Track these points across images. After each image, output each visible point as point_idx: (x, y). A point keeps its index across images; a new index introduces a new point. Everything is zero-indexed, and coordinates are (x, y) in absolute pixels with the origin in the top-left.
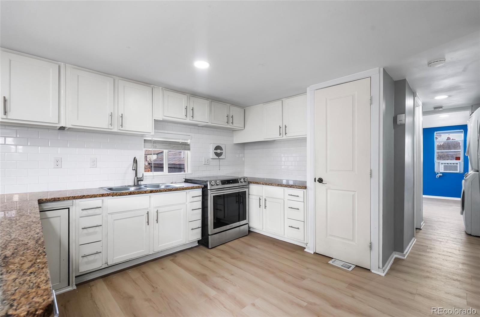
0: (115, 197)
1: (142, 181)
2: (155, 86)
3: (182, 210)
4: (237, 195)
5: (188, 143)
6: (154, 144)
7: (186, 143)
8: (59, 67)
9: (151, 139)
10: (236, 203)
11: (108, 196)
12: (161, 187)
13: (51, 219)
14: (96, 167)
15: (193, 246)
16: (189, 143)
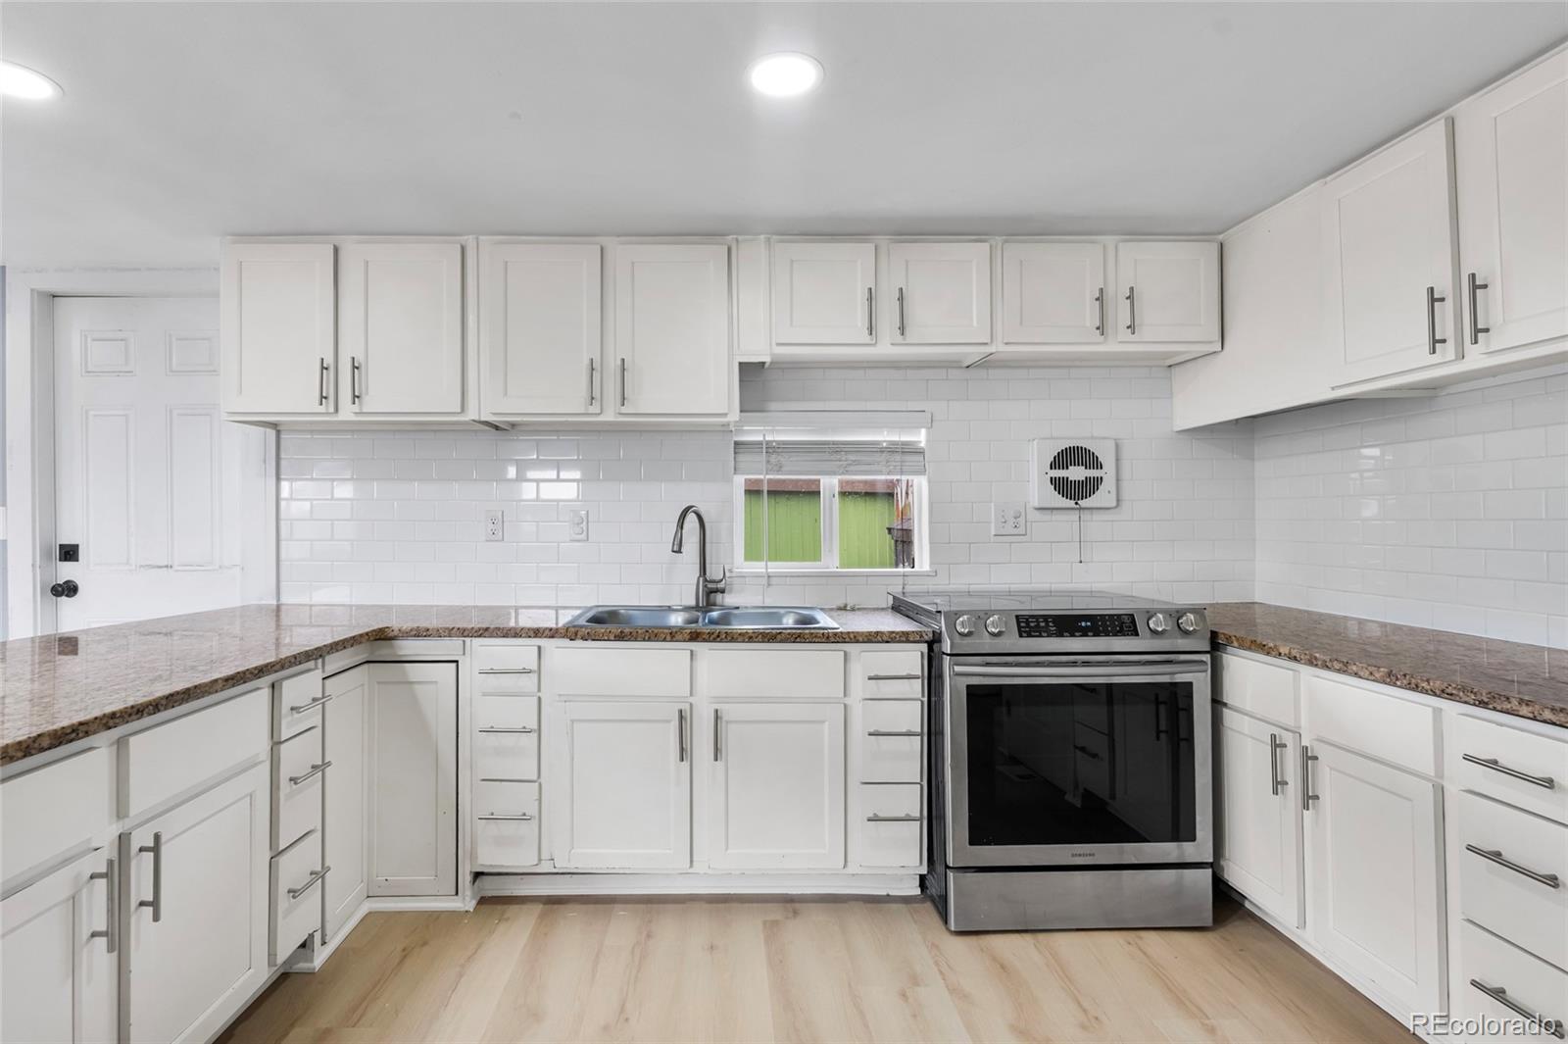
0: (579, 643)
1: (723, 591)
2: (740, 238)
3: (827, 723)
4: (1161, 699)
5: (920, 442)
6: (773, 458)
7: (905, 443)
8: (463, 249)
9: (761, 439)
10: (1158, 738)
11: (552, 637)
12: (785, 620)
13: (416, 686)
14: (588, 539)
15: (893, 893)
16: (923, 445)
